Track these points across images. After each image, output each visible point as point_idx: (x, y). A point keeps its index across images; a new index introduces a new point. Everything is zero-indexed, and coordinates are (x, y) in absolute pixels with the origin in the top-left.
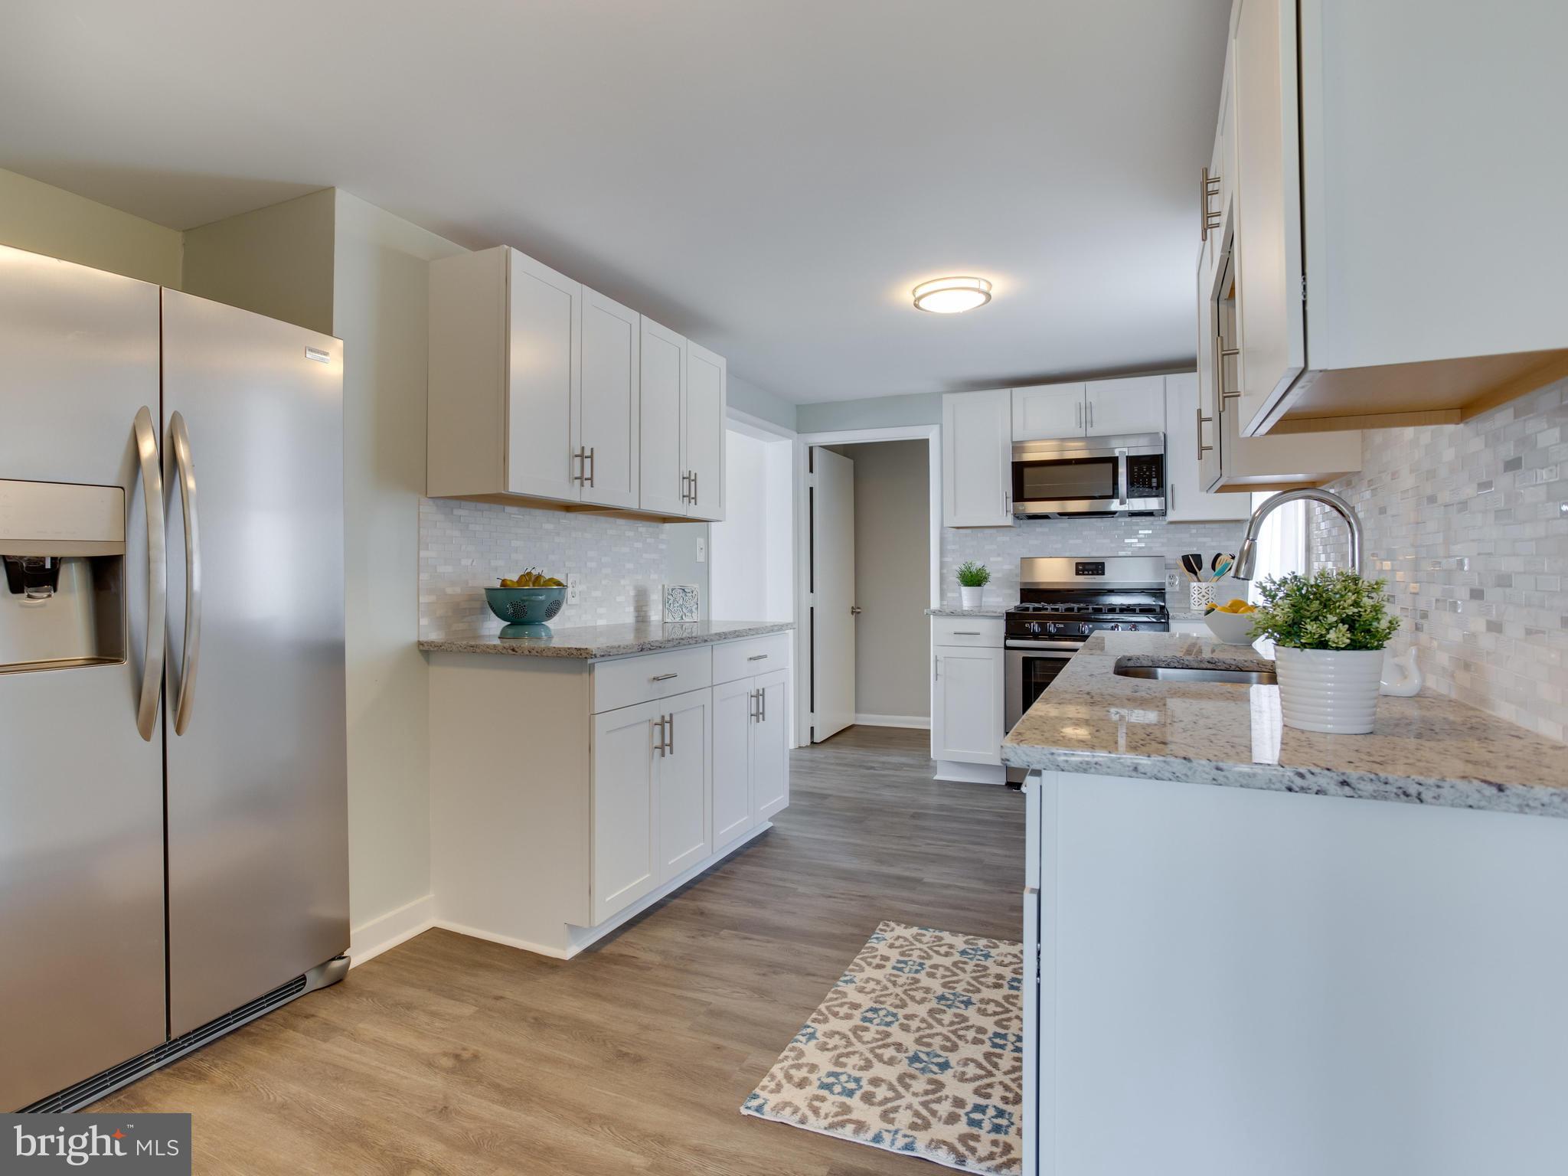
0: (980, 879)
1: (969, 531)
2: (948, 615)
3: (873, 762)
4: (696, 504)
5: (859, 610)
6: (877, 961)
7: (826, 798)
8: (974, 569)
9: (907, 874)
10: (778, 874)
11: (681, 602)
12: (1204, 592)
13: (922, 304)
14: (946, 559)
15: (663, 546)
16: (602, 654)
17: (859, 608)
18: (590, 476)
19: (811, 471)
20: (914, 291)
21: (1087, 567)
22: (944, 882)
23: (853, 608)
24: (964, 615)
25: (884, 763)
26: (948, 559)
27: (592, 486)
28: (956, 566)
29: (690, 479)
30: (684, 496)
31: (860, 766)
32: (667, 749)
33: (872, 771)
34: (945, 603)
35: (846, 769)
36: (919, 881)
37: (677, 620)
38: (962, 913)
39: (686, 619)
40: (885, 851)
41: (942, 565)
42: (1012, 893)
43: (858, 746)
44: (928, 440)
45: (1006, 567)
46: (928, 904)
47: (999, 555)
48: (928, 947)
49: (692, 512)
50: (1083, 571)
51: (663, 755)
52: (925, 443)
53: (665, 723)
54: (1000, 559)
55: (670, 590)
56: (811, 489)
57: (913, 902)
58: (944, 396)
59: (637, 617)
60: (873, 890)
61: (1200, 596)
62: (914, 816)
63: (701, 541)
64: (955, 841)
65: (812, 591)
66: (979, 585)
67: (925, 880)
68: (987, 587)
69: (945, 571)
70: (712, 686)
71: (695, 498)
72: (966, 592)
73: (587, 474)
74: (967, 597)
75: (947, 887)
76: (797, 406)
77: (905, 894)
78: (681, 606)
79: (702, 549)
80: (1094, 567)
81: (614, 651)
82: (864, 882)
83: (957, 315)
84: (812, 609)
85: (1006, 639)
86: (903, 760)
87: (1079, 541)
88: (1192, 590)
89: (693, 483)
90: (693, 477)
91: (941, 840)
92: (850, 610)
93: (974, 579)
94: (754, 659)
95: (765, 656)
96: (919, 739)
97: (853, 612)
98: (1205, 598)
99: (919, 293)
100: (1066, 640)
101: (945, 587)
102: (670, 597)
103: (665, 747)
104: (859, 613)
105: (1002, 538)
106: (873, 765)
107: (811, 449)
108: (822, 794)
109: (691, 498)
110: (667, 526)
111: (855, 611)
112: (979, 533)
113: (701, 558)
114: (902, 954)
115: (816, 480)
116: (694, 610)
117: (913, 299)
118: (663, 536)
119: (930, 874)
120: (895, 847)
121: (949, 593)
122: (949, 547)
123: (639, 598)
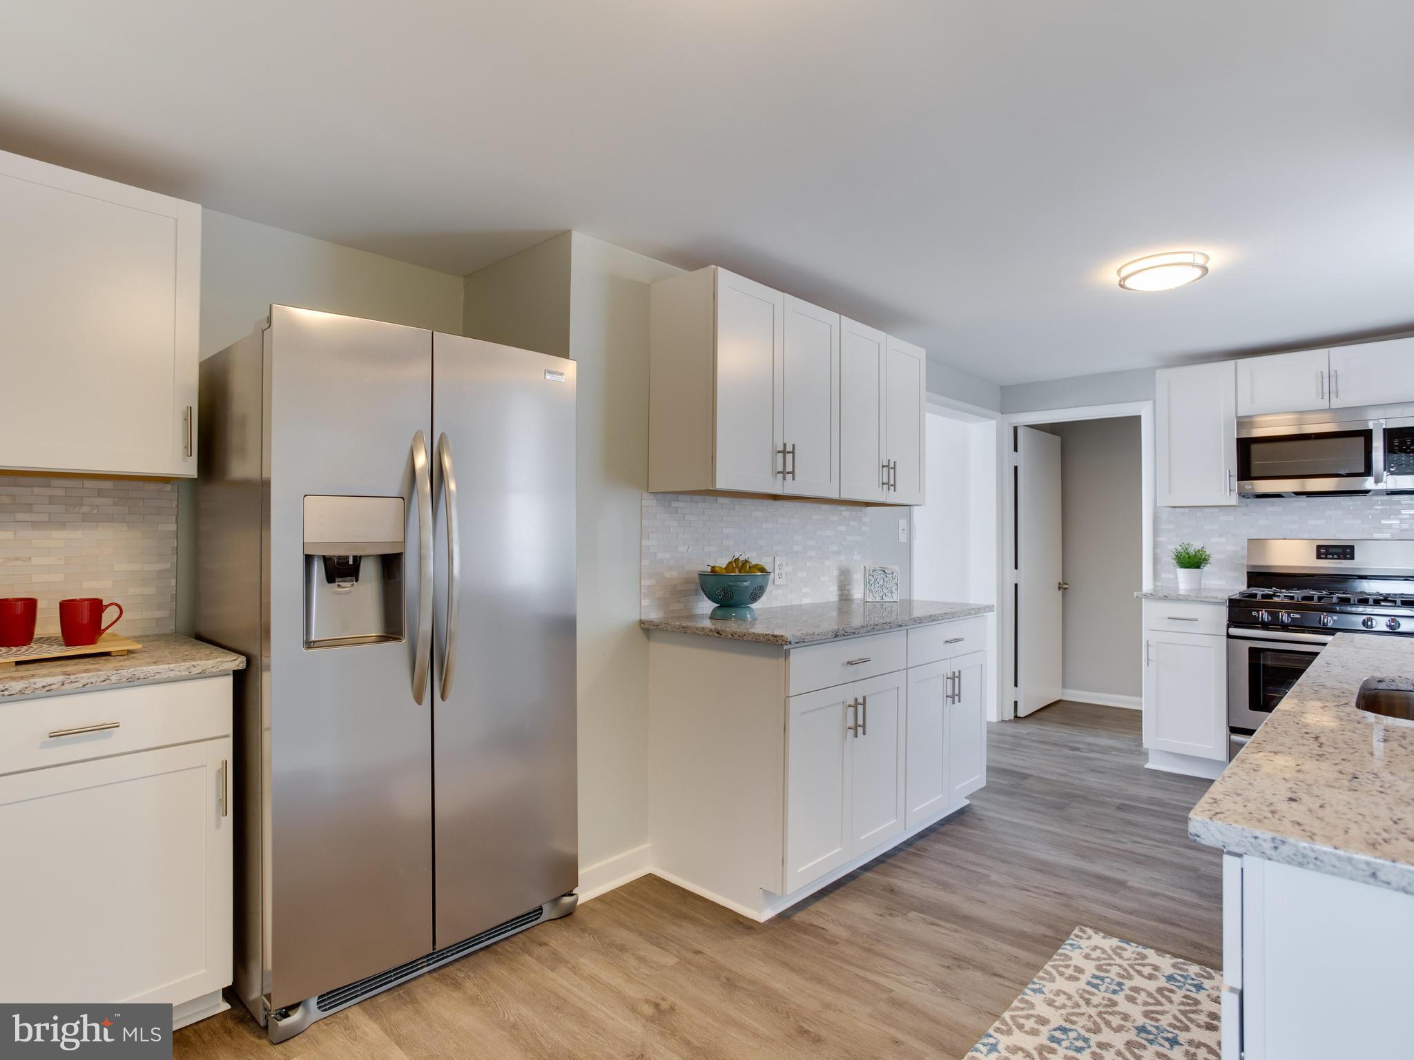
0: (1193, 891)
1: (1187, 510)
2: (1160, 598)
3: (1078, 742)
4: (895, 491)
5: (1066, 586)
6: (1070, 972)
7: (1027, 778)
8: (1192, 551)
9: (1108, 873)
10: (972, 857)
11: (881, 583)
13: (1128, 283)
14: (1160, 539)
15: (865, 529)
16: (797, 641)
17: (1066, 584)
18: (791, 470)
19: (1016, 450)
20: (1119, 272)
21: (1331, 550)
22: (1152, 889)
23: (1060, 584)
24: (1179, 599)
25: (1089, 744)
26: (1162, 539)
27: (794, 480)
28: (1172, 545)
29: (889, 467)
30: (883, 484)
31: (1065, 746)
32: (860, 730)
33: (1077, 753)
34: (1159, 584)
35: (1049, 747)
36: (1122, 884)
37: (878, 599)
38: (1171, 929)
39: (886, 599)
40: (1085, 844)
41: (1156, 545)
43: (1062, 724)
44: (1140, 417)
45: (1230, 548)
46: (1132, 912)
47: (1221, 536)
48: (1129, 965)
49: (891, 497)
50: (1326, 554)
51: (856, 736)
52: (1136, 420)
53: (859, 705)
54: (1223, 540)
55: (871, 572)
56: (1016, 468)
57: (1116, 908)
58: (1158, 372)
59: (841, 595)
60: (1070, 888)
62: (1121, 808)
63: (903, 523)
64: (1166, 842)
65: (1016, 568)
66: (1198, 567)
67: (1129, 884)
68: (1206, 569)
69: (1159, 551)
70: (907, 669)
71: (894, 485)
72: (1183, 574)
73: (789, 469)
74: (1184, 579)
75: (1154, 895)
76: (1001, 387)
77: (1107, 897)
78: (881, 586)
79: (904, 530)
80: (1340, 550)
81: (809, 638)
82: (1061, 877)
84: (1016, 585)
85: (1228, 627)
86: (1112, 743)
87: (1322, 522)
89: (892, 471)
90: (892, 465)
91: (1151, 839)
92: (1057, 586)
93: (1192, 561)
94: (950, 642)
95: (962, 640)
96: (1130, 721)
97: (1059, 588)
99: (1124, 273)
100: (1303, 632)
101: (1159, 567)
102: (871, 578)
103: (858, 728)
104: (1066, 589)
105: (1224, 517)
106: (1079, 746)
107: (1015, 429)
108: (1023, 774)
109: (890, 485)
110: (869, 509)
111: (1063, 587)
112: (1200, 513)
113: (903, 538)
114: (1099, 968)
115: (1021, 459)
116: (894, 591)
117: (1118, 279)
118: (866, 520)
119: (1136, 878)
120: (1097, 841)
121: (1164, 576)
122: (1164, 527)
123: (843, 578)
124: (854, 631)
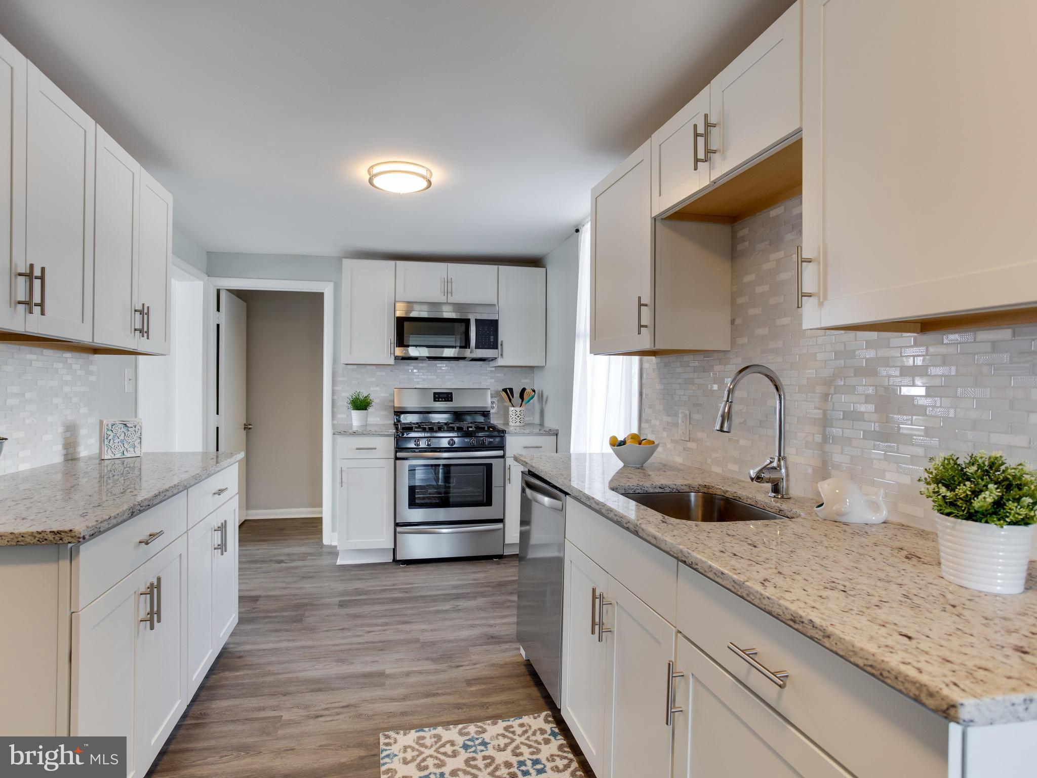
0: (427, 659)
1: (355, 367)
2: (351, 434)
3: (280, 555)
4: (148, 338)
5: (250, 427)
7: (257, 600)
8: (361, 397)
9: (368, 669)
11: (122, 437)
12: (518, 413)
13: (376, 181)
14: (336, 388)
15: (92, 378)
17: (250, 425)
18: (39, 301)
19: (218, 310)
20: (372, 167)
21: (441, 396)
22: (403, 670)
23: (245, 424)
24: (354, 434)
25: (288, 555)
26: (338, 388)
27: (43, 315)
28: (346, 394)
29: (144, 312)
30: (135, 330)
31: (271, 561)
33: (283, 565)
34: (335, 422)
35: (259, 565)
36: (382, 674)
37: (118, 456)
39: (127, 455)
40: (337, 648)
41: (334, 393)
42: (458, 666)
43: (258, 541)
44: (323, 294)
45: (383, 395)
46: (404, 698)
47: (377, 386)
48: (435, 751)
49: (141, 345)
50: (439, 398)
51: (153, 626)
52: (317, 299)
53: (154, 590)
54: (378, 389)
55: (110, 426)
56: (218, 326)
57: (392, 700)
58: (344, 260)
60: (350, 696)
61: (516, 417)
62: (342, 605)
63: (128, 373)
64: (386, 624)
65: (218, 413)
66: (366, 409)
67: (387, 672)
68: (371, 410)
69: (336, 397)
70: (187, 532)
71: (147, 332)
72: (356, 415)
73: (36, 299)
74: (356, 417)
75: (408, 674)
76: (208, 252)
78: (122, 441)
79: (130, 380)
80: (445, 396)
82: (338, 689)
83: (399, 195)
84: (218, 428)
85: (396, 452)
86: (303, 549)
87: (435, 377)
88: (511, 413)
89: (146, 316)
90: (146, 311)
91: (376, 625)
92: (243, 427)
93: (361, 404)
95: (226, 490)
97: (245, 428)
98: (519, 418)
99: (376, 170)
101: (335, 410)
102: (109, 433)
104: (250, 428)
105: (380, 373)
106: (283, 558)
107: (218, 292)
108: (251, 597)
109: (143, 331)
110: (97, 357)
111: (247, 427)
112: (363, 369)
113: (129, 388)
114: (419, 768)
115: (222, 318)
116: (136, 444)
117: (368, 177)
118: (93, 368)
119: (389, 664)
120: (343, 641)
121: (339, 416)
122: (340, 379)
123: (68, 434)
124: (149, 503)
